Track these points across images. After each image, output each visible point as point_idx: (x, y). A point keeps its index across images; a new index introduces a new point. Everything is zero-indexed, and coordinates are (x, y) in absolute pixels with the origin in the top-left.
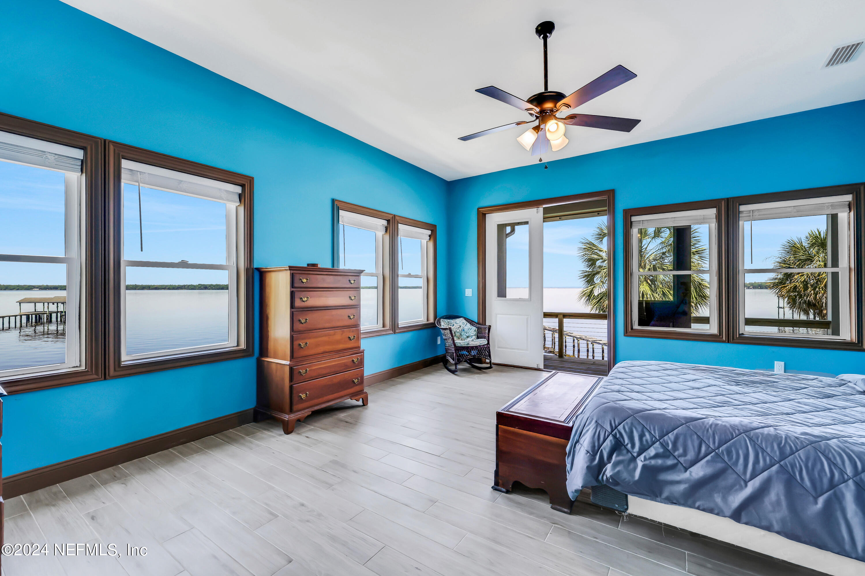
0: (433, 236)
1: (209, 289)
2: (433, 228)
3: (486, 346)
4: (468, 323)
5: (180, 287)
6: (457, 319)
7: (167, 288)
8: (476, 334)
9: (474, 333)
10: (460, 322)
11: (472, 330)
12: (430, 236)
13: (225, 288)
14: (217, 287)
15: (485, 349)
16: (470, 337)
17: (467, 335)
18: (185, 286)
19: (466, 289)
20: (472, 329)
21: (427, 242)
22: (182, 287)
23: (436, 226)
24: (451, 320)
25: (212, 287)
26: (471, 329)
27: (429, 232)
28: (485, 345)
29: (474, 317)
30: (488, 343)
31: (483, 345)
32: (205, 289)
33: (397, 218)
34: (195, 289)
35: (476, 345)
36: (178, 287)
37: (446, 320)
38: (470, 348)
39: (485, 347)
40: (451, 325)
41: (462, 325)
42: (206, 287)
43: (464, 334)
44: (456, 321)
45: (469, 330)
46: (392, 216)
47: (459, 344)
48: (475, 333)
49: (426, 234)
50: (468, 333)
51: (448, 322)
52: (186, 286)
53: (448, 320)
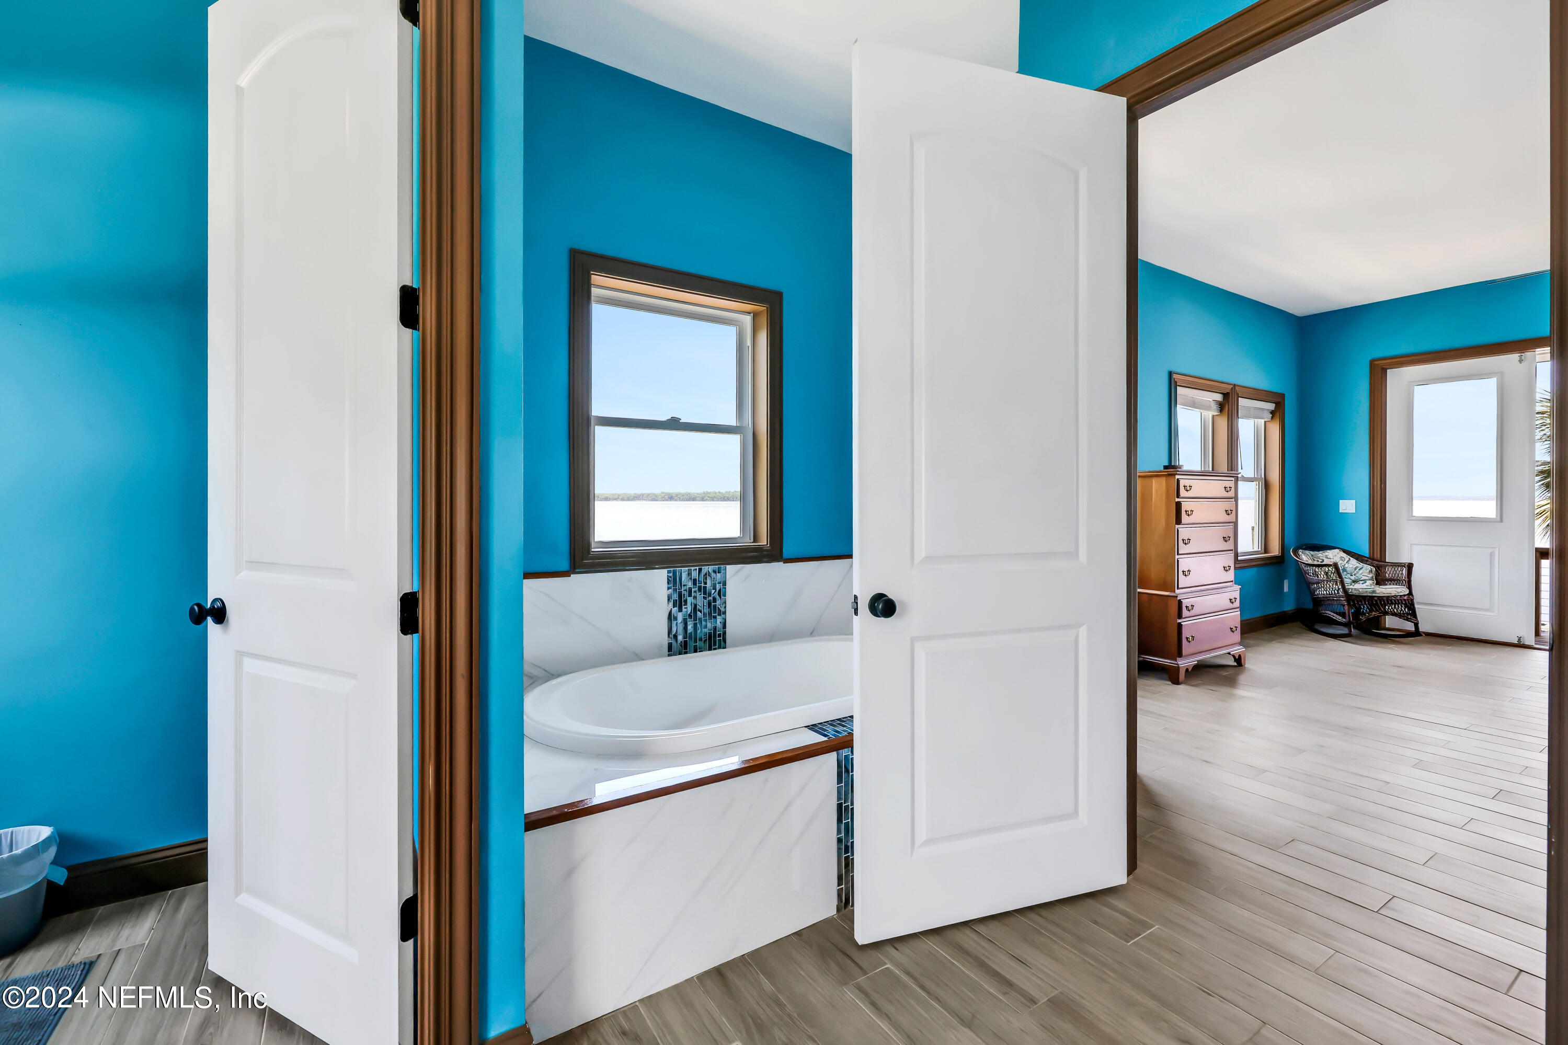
0: (1278, 412)
1: (676, 500)
2: (1278, 401)
3: (1406, 598)
4: (1351, 558)
5: (636, 497)
6: (1328, 551)
7: (620, 497)
8: (1374, 578)
9: (1368, 575)
10: (1333, 556)
11: (1366, 571)
12: (1272, 413)
13: (698, 499)
14: (687, 497)
15: (1405, 602)
16: (1361, 582)
17: (1353, 578)
18: (643, 495)
19: (1340, 501)
20: (1363, 569)
21: (1265, 422)
22: (640, 496)
23: (1284, 395)
24: (1316, 552)
25: (680, 496)
26: (1360, 569)
27: (1271, 406)
28: (1405, 595)
29: (1364, 549)
30: (1410, 593)
31: (1401, 596)
32: (671, 500)
33: (1237, 388)
34: (657, 500)
35: (1390, 595)
36: (634, 497)
37: (1307, 552)
38: (1376, 598)
39: (1405, 600)
40: (1318, 561)
41: (1341, 562)
42: (672, 497)
43: (1347, 577)
44: (1327, 554)
45: (1355, 569)
46: (1232, 386)
47: (1355, 592)
48: (1370, 576)
49: (1268, 410)
50: (1355, 575)
51: (1312, 556)
52: (645, 496)
53: (1312, 552)
